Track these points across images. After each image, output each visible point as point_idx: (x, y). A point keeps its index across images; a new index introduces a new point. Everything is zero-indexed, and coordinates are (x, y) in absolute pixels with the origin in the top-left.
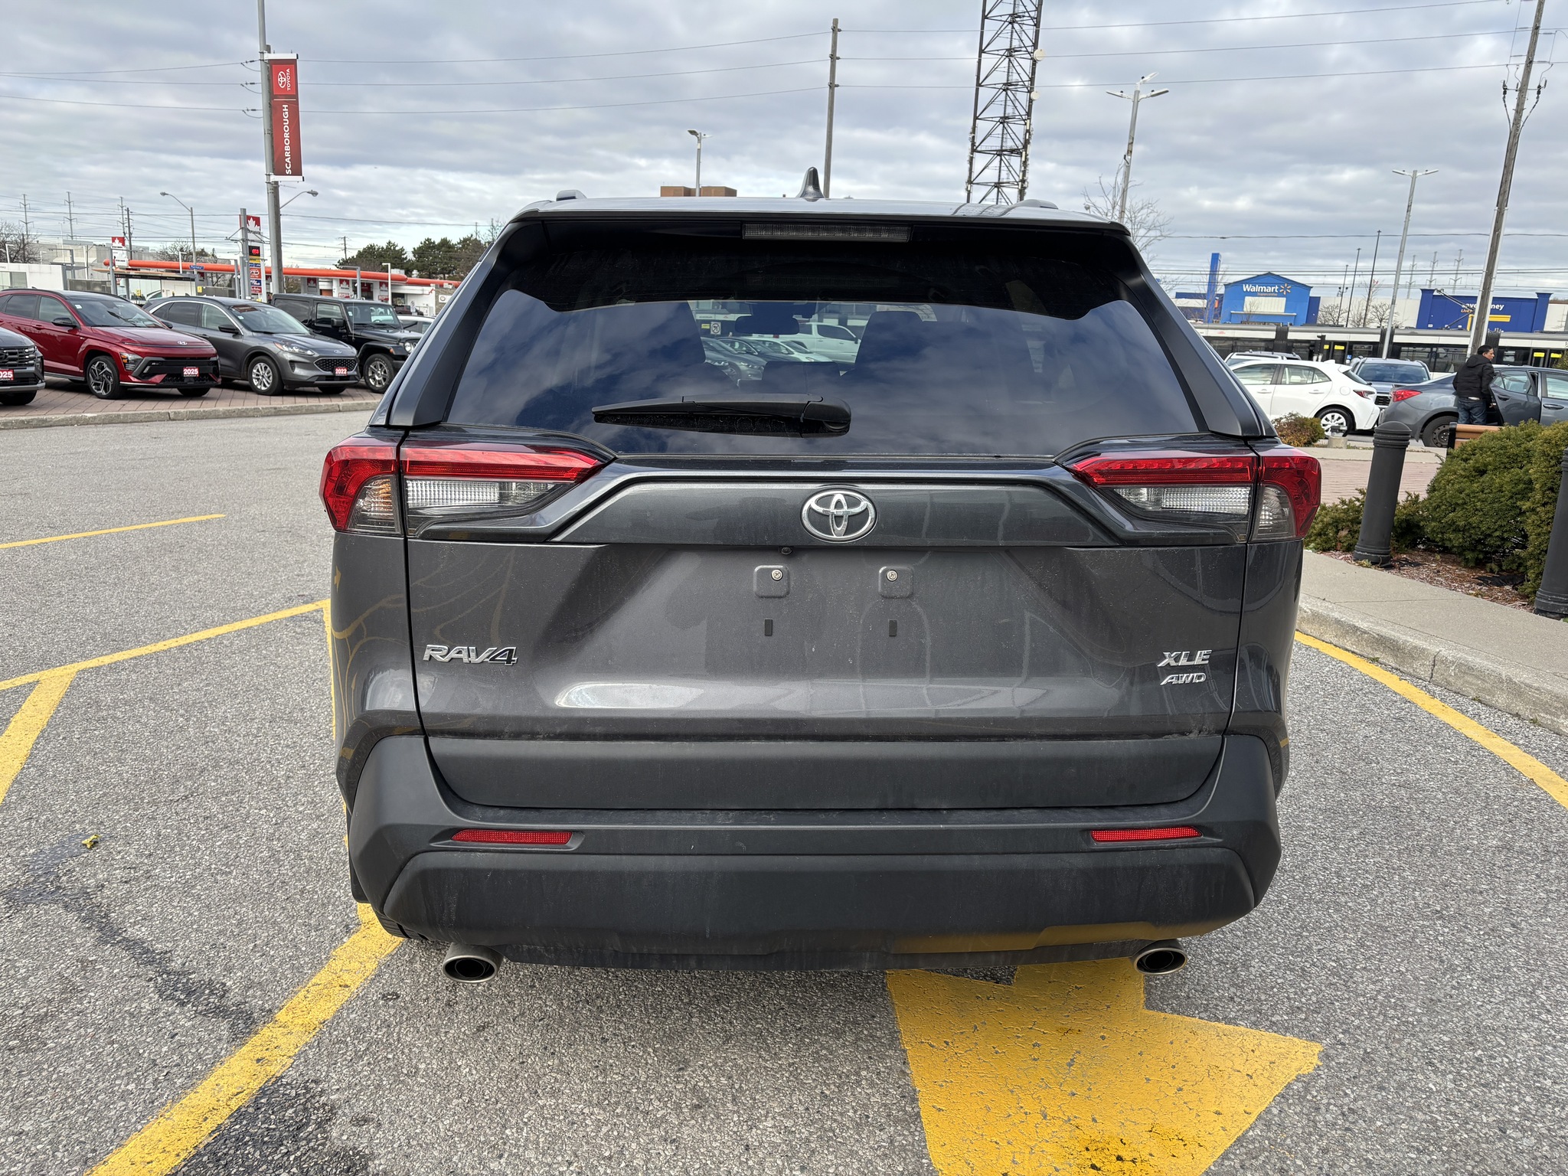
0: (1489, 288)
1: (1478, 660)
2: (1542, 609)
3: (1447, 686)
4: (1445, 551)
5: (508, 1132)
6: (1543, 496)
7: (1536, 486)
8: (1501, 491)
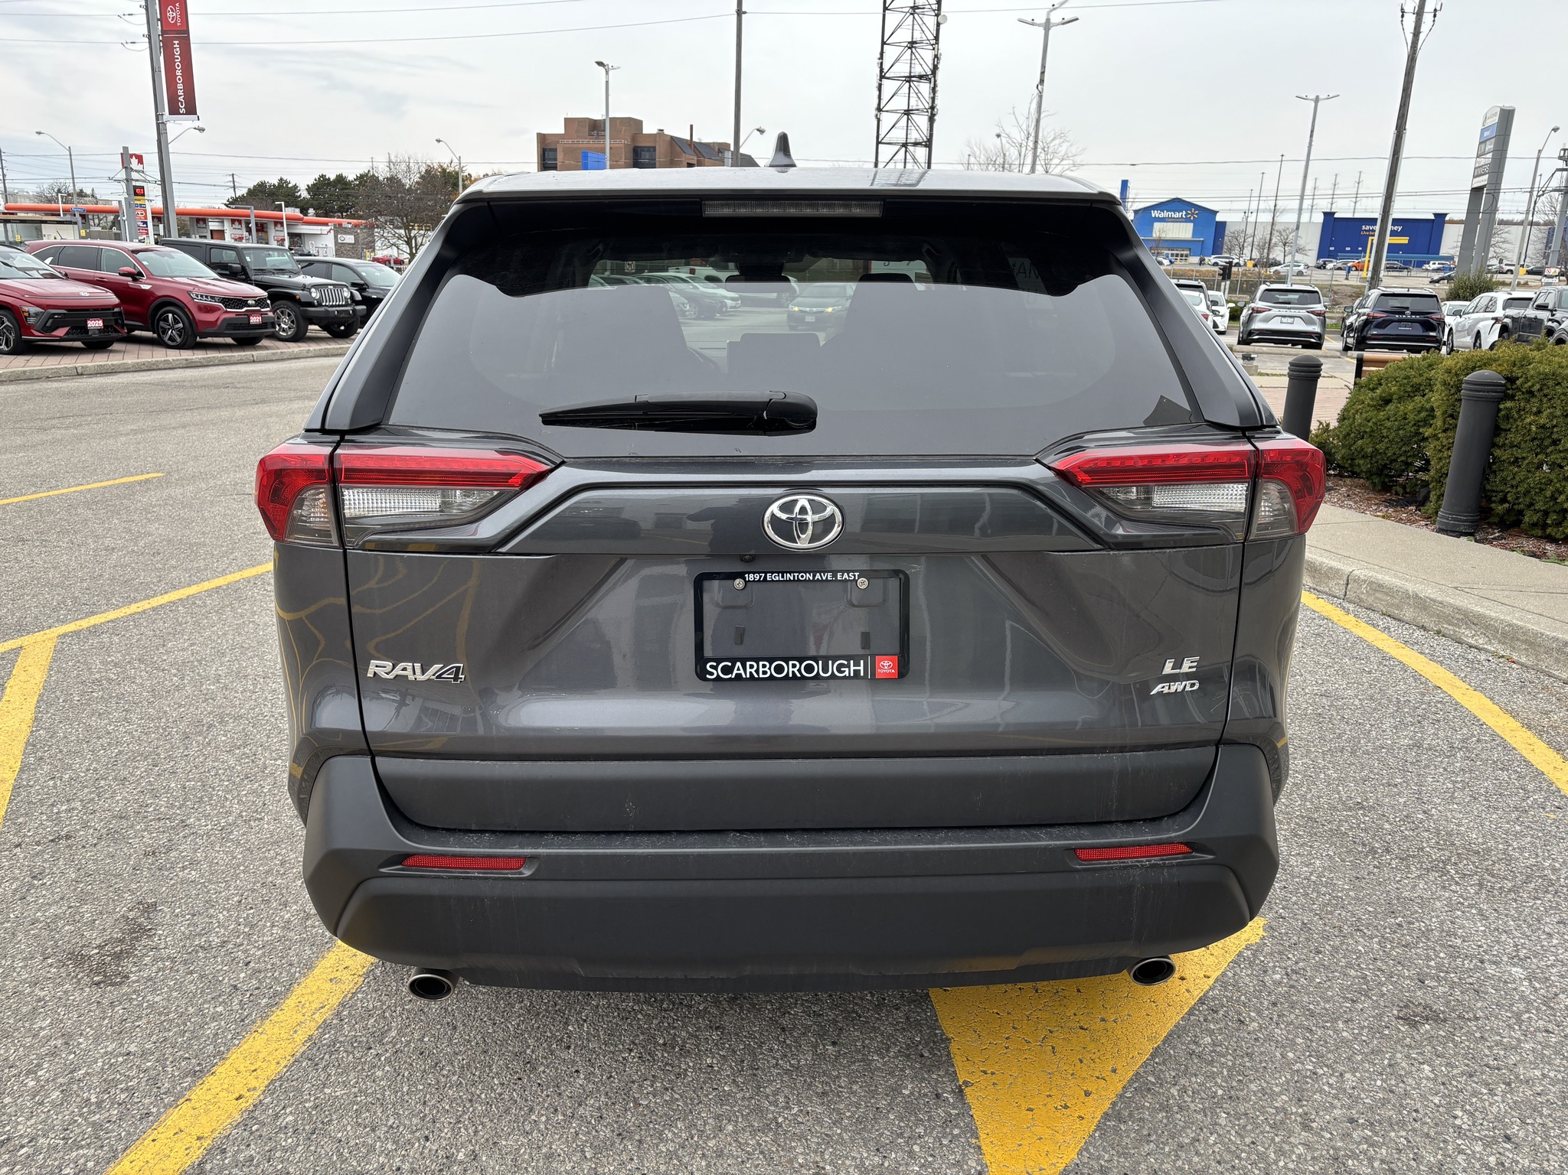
0: (1389, 211)
1: (1387, 578)
2: (1444, 527)
3: (1359, 603)
4: (1354, 475)
5: (570, 1028)
6: (1444, 423)
7: (1438, 413)
8: (1405, 419)
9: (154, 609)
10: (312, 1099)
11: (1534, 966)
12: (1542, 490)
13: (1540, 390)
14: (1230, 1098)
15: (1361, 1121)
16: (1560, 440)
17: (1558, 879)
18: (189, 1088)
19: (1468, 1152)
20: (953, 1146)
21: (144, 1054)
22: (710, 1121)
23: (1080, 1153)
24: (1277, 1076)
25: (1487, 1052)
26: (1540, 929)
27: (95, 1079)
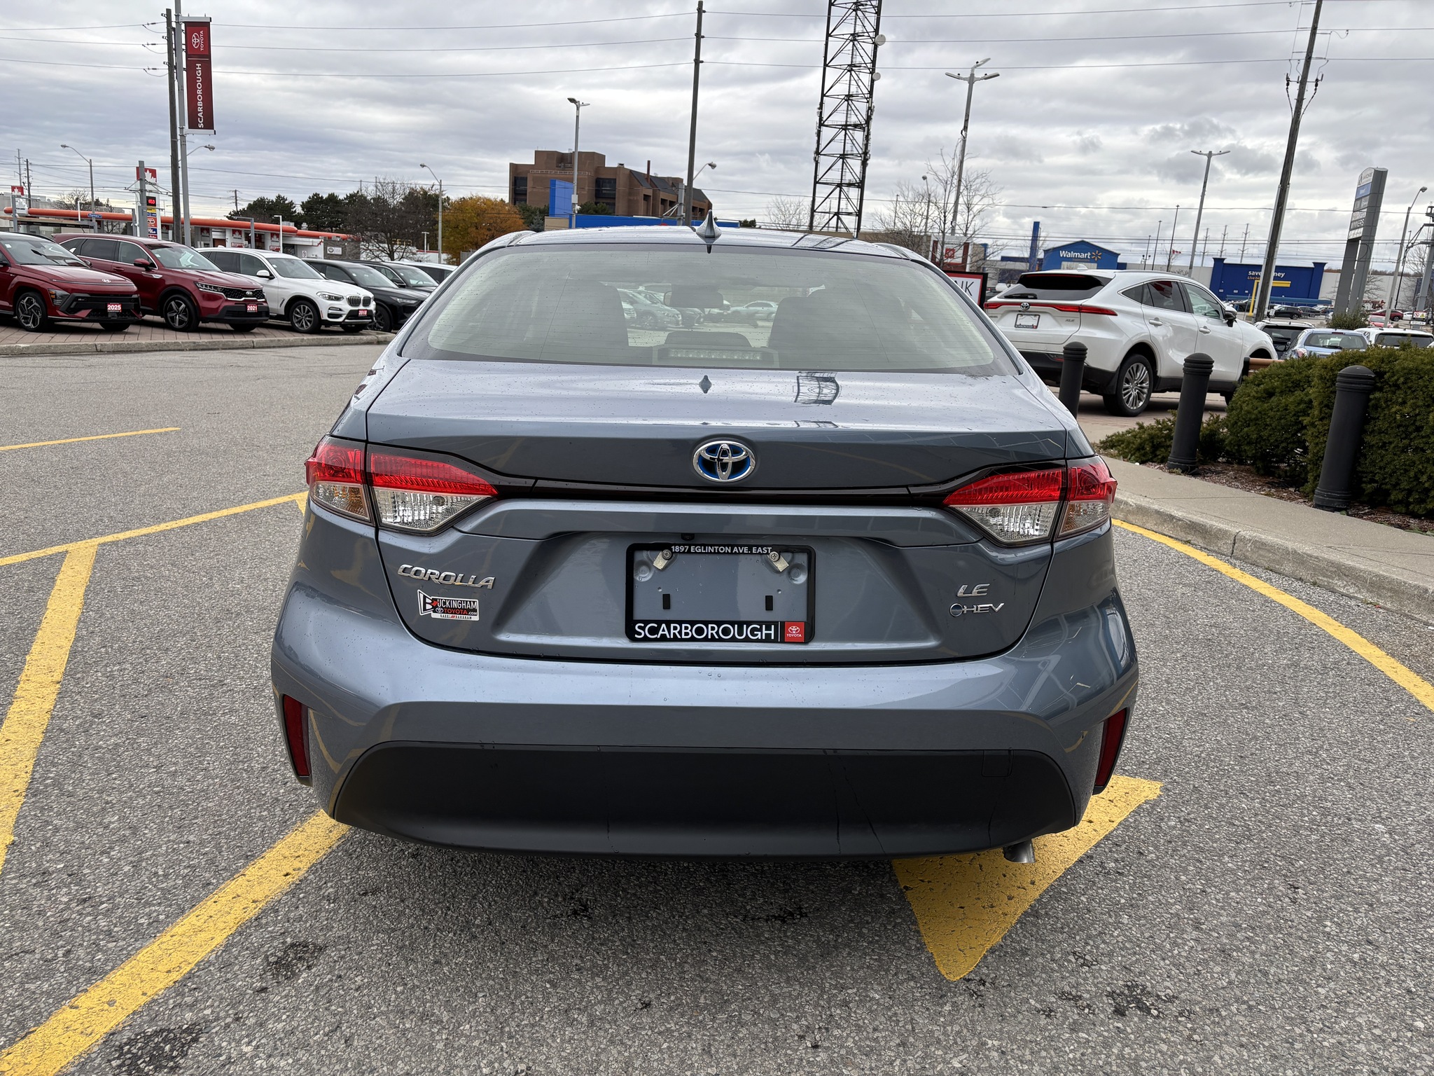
1: (1270, 538)
2: (1320, 503)
3: (1245, 559)
6: (1321, 412)
7: (1315, 403)
8: (1286, 409)
9: (181, 528)
10: (349, 877)
11: (1393, 824)
12: (1406, 471)
13: (1404, 383)
14: (1132, 905)
15: (1244, 926)
16: (1422, 427)
17: (1417, 764)
18: (244, 866)
19: (1336, 950)
20: (896, 930)
21: (202, 843)
22: (688, 906)
23: (1004, 938)
24: (1172, 891)
25: (1352, 882)
26: (1400, 798)
27: (161, 859)
